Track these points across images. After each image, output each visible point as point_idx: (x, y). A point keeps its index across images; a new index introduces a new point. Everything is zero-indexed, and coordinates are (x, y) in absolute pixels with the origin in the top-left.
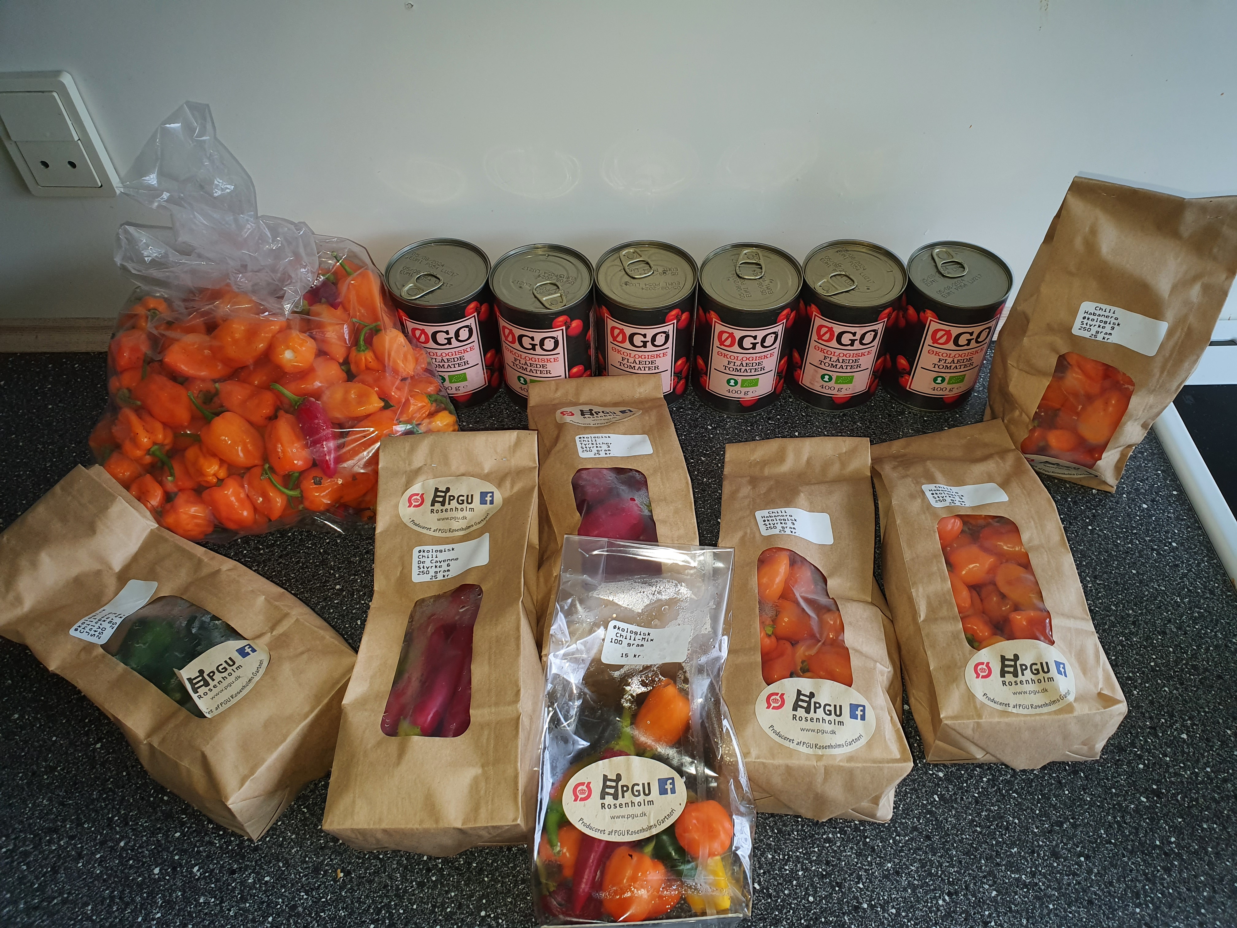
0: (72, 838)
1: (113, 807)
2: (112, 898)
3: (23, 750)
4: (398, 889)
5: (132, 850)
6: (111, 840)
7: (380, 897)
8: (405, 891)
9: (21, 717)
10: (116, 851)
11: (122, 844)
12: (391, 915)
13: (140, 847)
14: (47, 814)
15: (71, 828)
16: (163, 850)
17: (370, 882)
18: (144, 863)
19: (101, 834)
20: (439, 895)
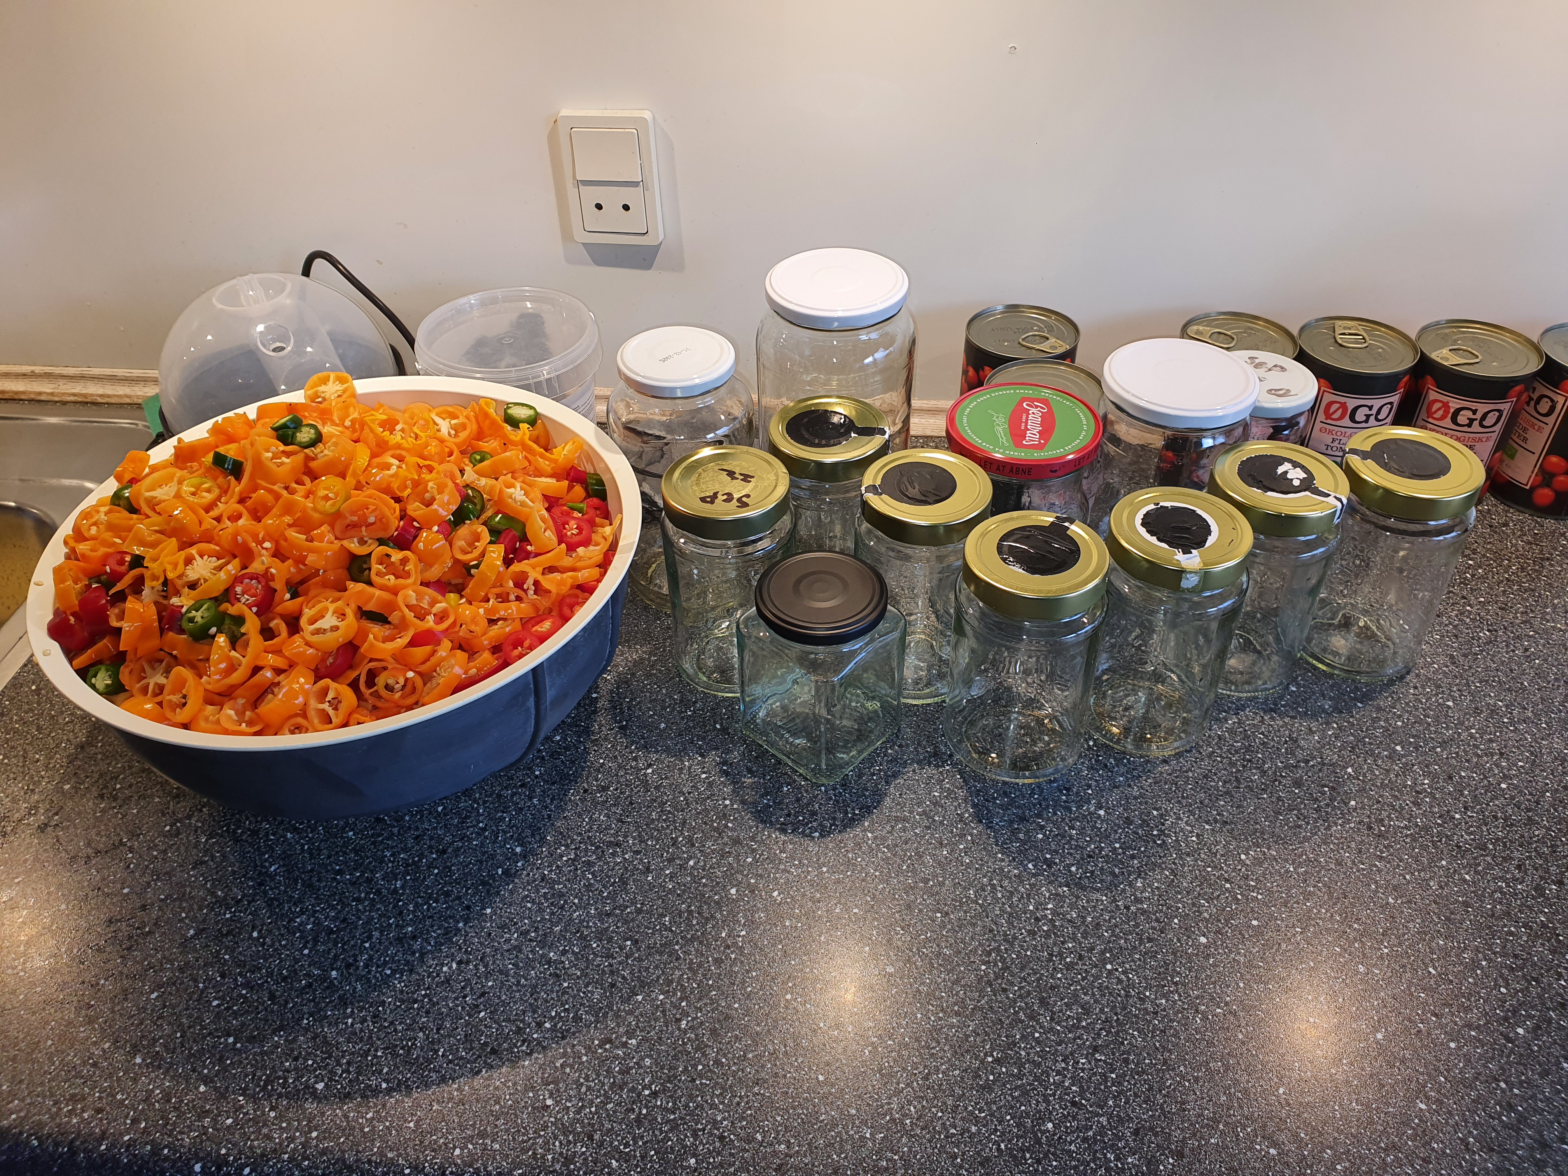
0: (637, 852)
1: (676, 828)
2: (690, 912)
3: (571, 769)
4: (1005, 935)
5: (704, 870)
6: (680, 858)
7: (988, 940)
8: (1015, 938)
9: (564, 739)
10: (685, 869)
11: (691, 863)
12: (1003, 959)
13: (711, 867)
14: (606, 829)
15: (634, 844)
16: (737, 872)
17: (974, 925)
18: (718, 883)
19: (668, 852)
20: (1055, 944)
